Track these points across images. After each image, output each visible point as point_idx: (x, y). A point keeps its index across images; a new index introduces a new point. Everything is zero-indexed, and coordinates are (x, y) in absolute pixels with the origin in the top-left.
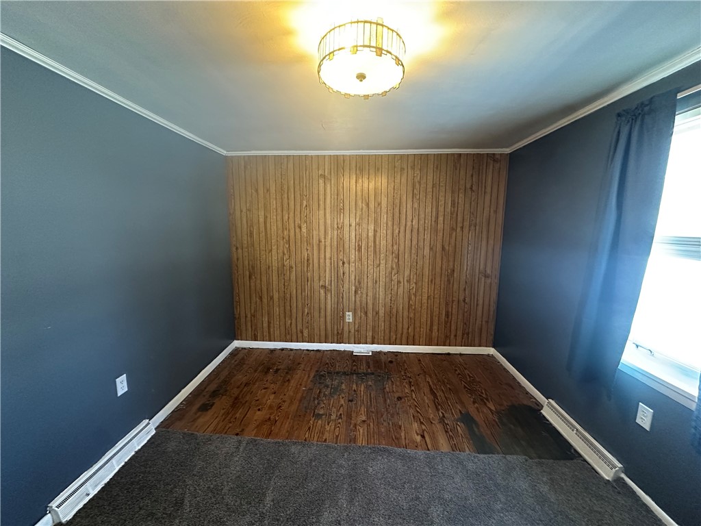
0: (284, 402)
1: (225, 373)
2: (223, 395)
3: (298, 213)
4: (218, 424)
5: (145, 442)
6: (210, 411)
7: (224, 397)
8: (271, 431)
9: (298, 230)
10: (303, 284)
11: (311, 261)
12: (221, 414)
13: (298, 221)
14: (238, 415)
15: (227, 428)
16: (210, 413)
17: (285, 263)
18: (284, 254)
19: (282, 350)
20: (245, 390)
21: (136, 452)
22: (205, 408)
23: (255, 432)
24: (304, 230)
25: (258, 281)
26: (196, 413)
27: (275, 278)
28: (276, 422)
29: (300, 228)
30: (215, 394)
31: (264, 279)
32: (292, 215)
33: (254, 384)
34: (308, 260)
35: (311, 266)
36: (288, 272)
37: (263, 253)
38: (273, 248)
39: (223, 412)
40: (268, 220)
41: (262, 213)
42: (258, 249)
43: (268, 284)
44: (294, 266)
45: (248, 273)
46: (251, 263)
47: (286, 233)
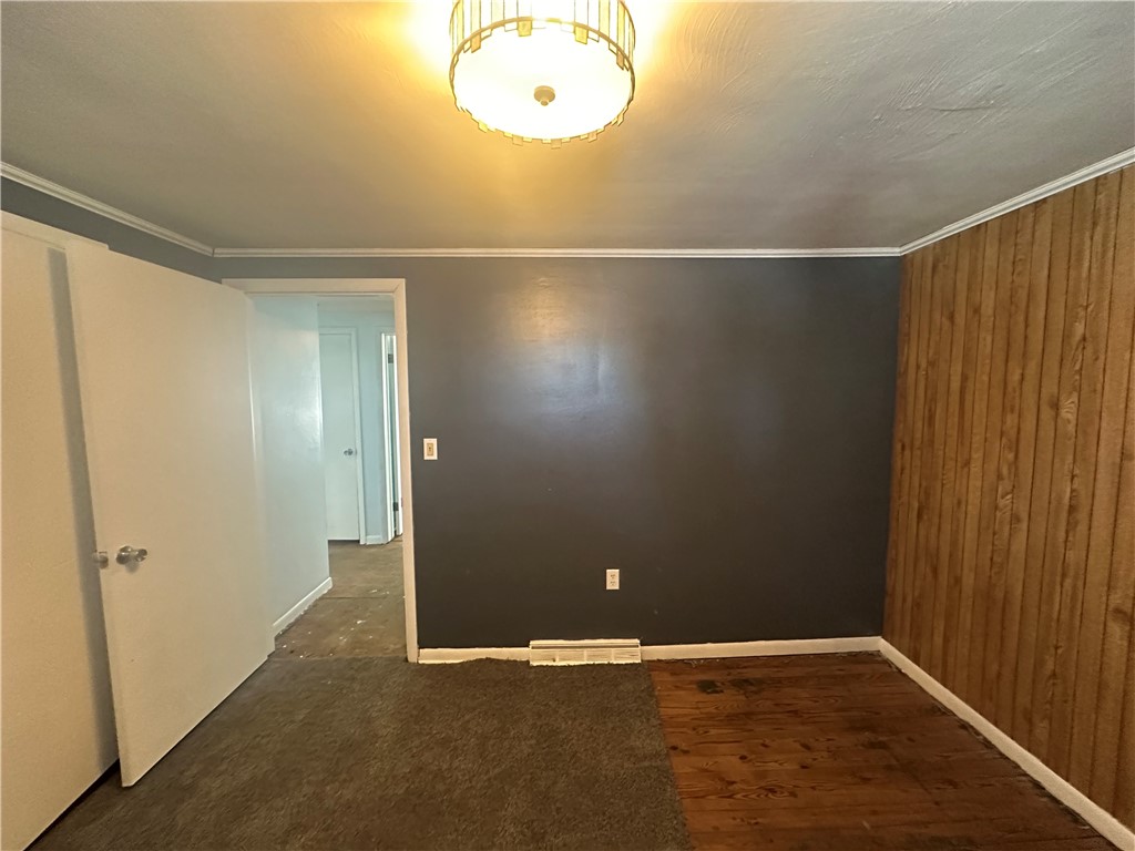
0: (793, 794)
1: (797, 672)
2: (745, 694)
3: (1052, 363)
4: (685, 715)
5: (624, 662)
6: (704, 695)
7: (743, 698)
8: (703, 797)
9: (1047, 413)
10: (1047, 578)
11: (1082, 516)
12: (707, 710)
13: (1050, 388)
14: (713, 732)
15: (682, 730)
16: (702, 697)
17: (1002, 503)
18: (1000, 477)
19: (965, 726)
20: (779, 716)
21: (609, 664)
22: (707, 687)
23: (690, 770)
24: (1068, 412)
25: (934, 530)
26: (691, 683)
27: (971, 534)
28: (730, 797)
29: (1056, 406)
30: (740, 684)
31: (946, 527)
32: (1032, 367)
33: (803, 724)
34: (1072, 509)
35: (1082, 528)
36: (1007, 528)
37: (951, 464)
38: (975, 456)
39: (712, 710)
40: (970, 384)
41: (957, 368)
42: (941, 453)
43: (954, 543)
44: (1024, 516)
45: (916, 505)
46: (924, 484)
47: (1011, 420)
